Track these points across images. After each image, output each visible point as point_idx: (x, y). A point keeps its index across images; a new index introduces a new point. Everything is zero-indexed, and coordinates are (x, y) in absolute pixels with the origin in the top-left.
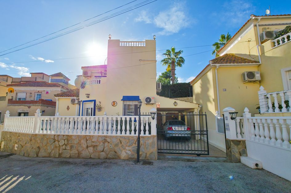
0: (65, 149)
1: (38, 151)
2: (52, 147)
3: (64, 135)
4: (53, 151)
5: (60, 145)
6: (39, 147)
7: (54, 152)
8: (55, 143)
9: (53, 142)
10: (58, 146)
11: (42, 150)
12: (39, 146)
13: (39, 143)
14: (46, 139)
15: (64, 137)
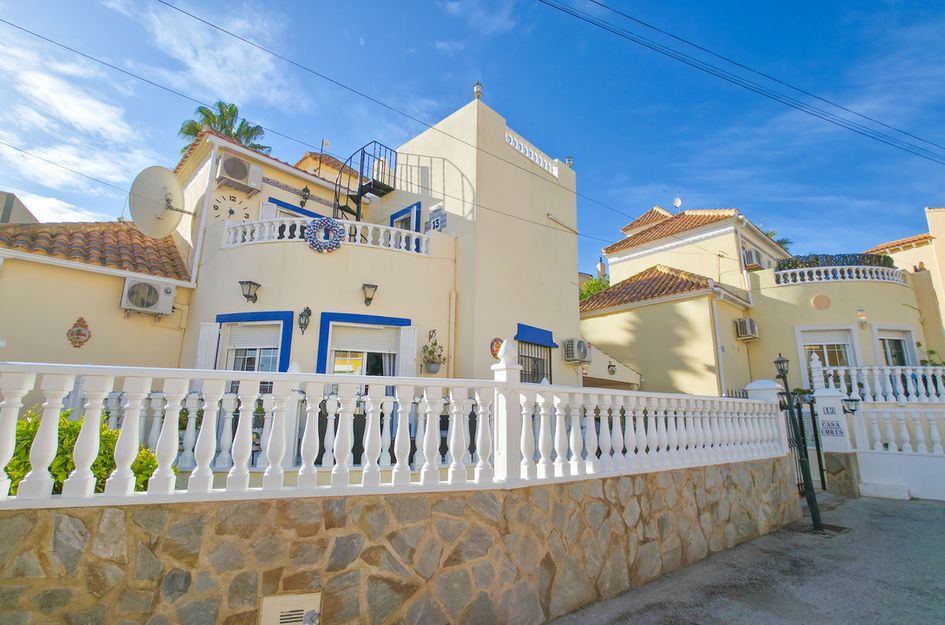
0: (645, 541)
1: (547, 584)
2: (604, 545)
3: (633, 477)
4: (609, 564)
5: (628, 525)
6: (548, 563)
7: (613, 567)
8: (612, 516)
9: (605, 518)
10: (623, 529)
11: (564, 574)
12: (548, 554)
13: (547, 534)
14: (572, 505)
15: (637, 482)
